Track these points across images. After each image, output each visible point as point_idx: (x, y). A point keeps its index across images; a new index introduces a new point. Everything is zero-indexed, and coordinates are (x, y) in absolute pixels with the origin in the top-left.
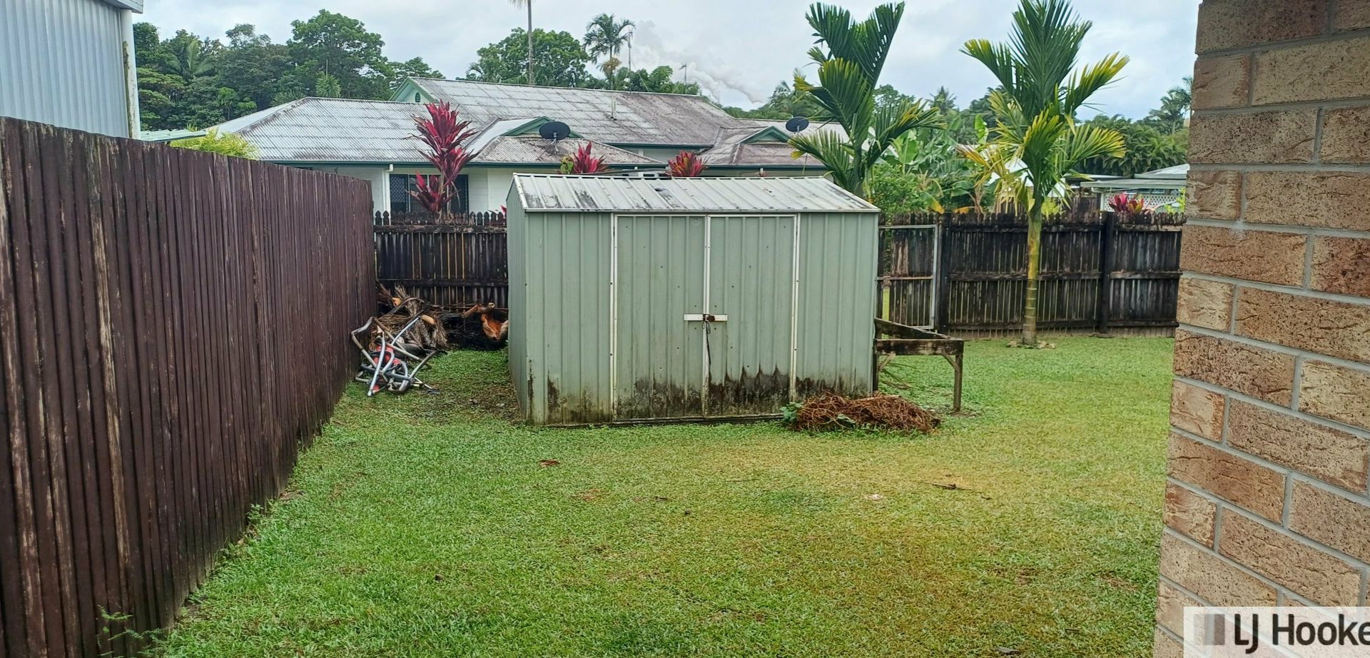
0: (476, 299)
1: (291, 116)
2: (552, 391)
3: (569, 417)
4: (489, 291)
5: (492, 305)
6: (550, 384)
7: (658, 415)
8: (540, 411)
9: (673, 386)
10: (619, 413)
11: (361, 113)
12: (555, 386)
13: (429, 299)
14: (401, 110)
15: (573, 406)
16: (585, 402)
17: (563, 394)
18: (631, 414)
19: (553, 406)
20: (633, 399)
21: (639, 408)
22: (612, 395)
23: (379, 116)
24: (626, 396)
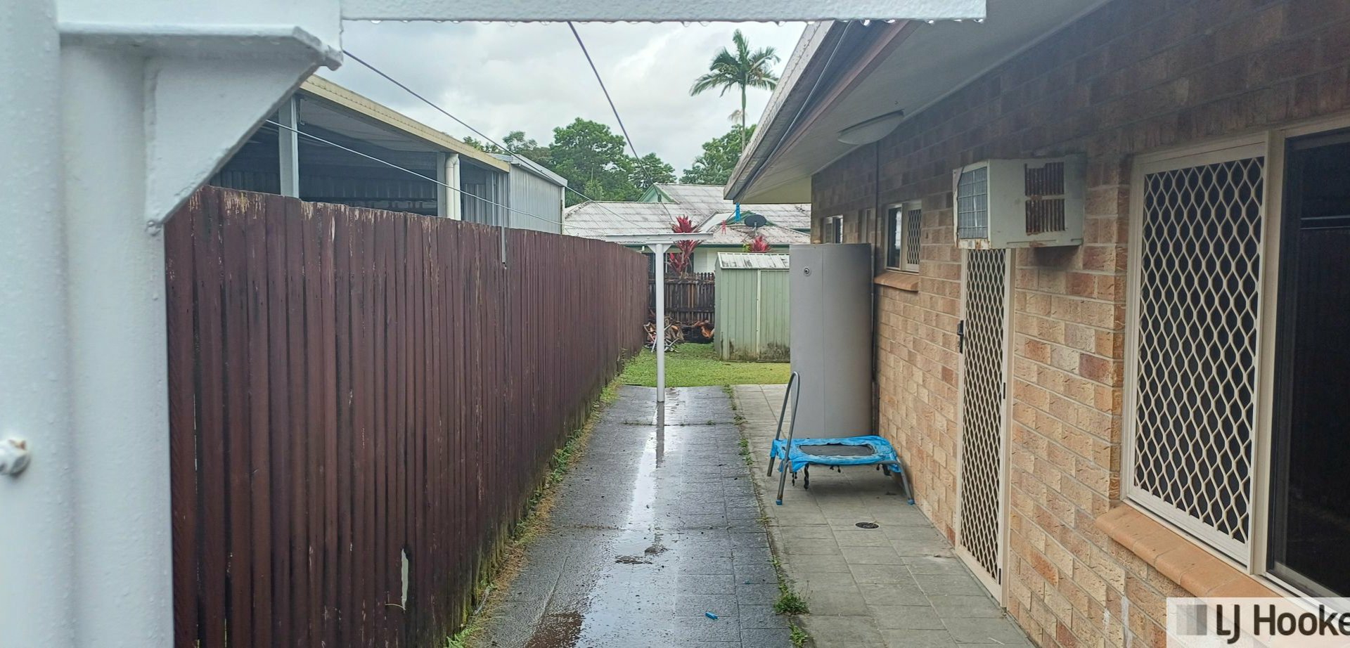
0: (698, 318)
1: (580, 215)
2: (731, 346)
3: (738, 358)
4: (706, 314)
5: (707, 321)
6: (730, 343)
7: (778, 358)
8: (726, 354)
9: (785, 346)
10: (760, 357)
11: (622, 211)
12: (733, 344)
13: (674, 318)
14: (649, 208)
15: (741, 353)
16: (746, 352)
17: (736, 348)
18: (766, 358)
19: (731, 353)
20: (767, 351)
21: (769, 355)
22: (757, 350)
23: (635, 213)
24: (763, 350)
